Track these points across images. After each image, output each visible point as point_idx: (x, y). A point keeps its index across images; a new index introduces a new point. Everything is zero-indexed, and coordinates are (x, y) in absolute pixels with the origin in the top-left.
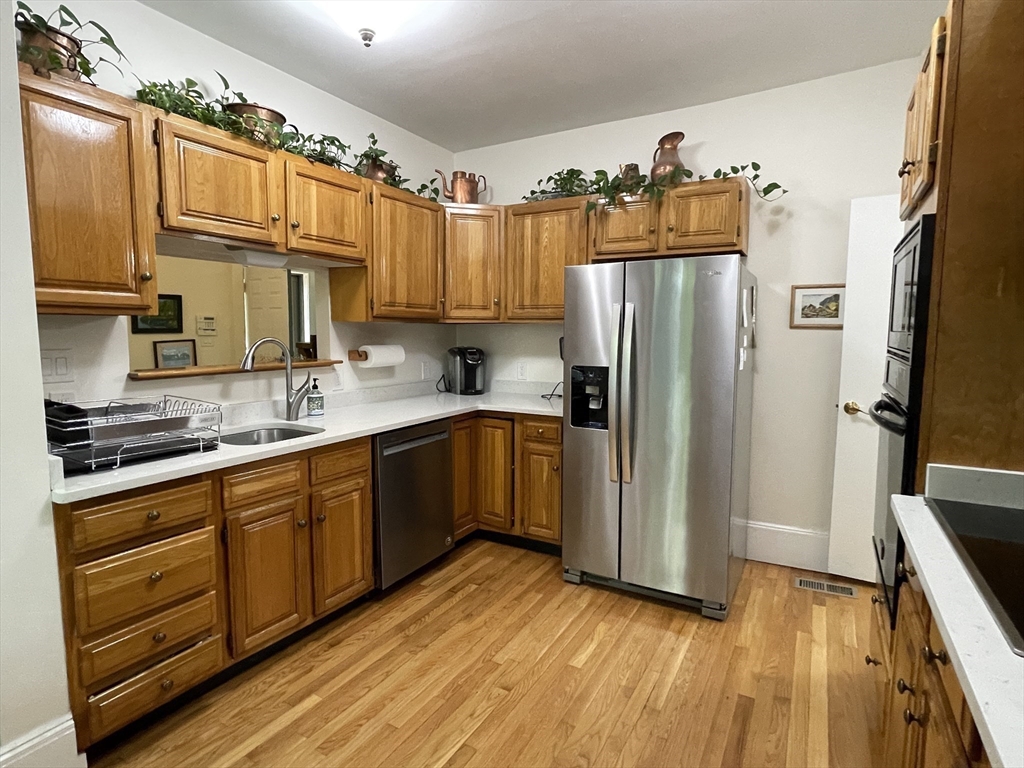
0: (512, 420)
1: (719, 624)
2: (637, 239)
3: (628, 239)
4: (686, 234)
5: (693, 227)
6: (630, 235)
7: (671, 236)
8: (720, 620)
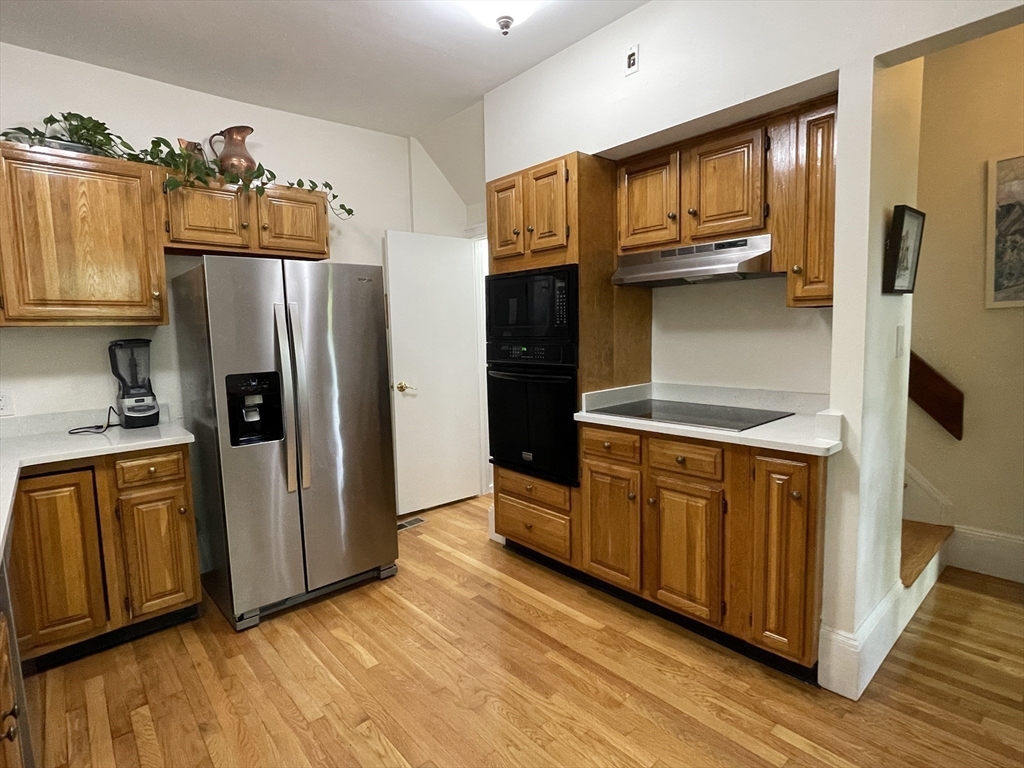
0: (92, 468)
1: (393, 579)
2: (226, 232)
3: (215, 230)
4: (279, 236)
5: (287, 230)
6: (217, 226)
7: (265, 236)
8: (393, 576)
